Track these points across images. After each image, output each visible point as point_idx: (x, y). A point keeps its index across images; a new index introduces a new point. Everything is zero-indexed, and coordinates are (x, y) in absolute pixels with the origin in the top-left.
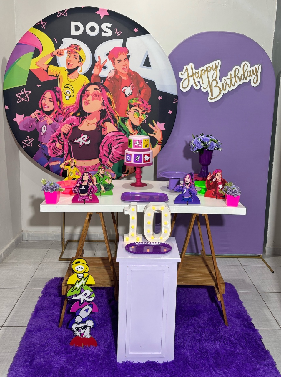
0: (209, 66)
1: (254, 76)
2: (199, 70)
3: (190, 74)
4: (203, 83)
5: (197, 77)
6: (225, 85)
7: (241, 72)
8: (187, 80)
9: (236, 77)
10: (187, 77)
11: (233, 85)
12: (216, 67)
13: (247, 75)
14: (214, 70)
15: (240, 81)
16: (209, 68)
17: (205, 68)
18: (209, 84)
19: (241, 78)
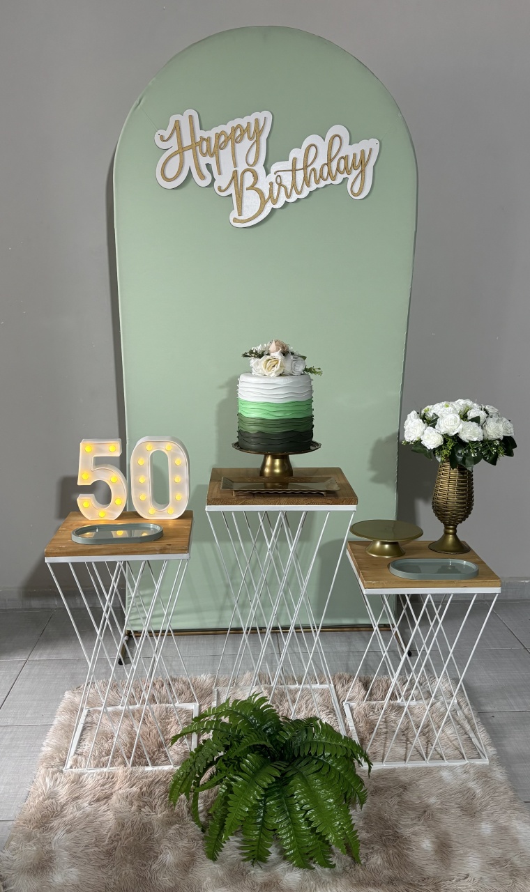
0: (239, 126)
1: (355, 173)
2: (211, 134)
3: (187, 141)
4: (220, 173)
5: (205, 151)
6: (276, 187)
7: (322, 159)
8: (177, 158)
9: (309, 169)
10: (175, 148)
11: (299, 189)
12: (259, 132)
13: (338, 169)
14: (250, 139)
15: (317, 182)
16: (238, 133)
17: (227, 128)
18: (233, 178)
19: (321, 176)
